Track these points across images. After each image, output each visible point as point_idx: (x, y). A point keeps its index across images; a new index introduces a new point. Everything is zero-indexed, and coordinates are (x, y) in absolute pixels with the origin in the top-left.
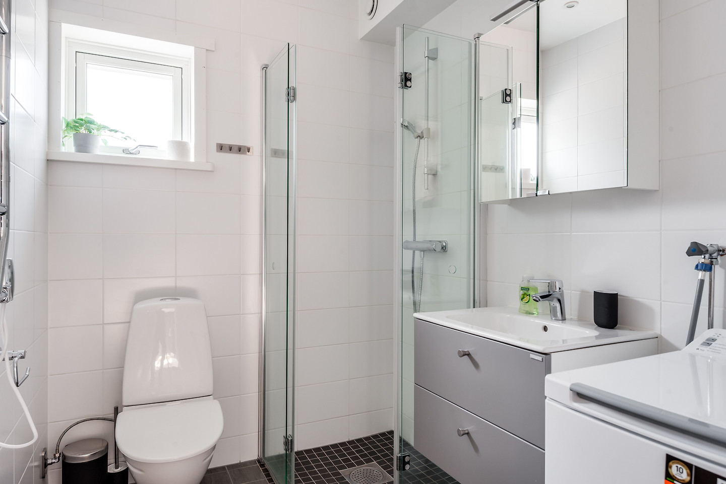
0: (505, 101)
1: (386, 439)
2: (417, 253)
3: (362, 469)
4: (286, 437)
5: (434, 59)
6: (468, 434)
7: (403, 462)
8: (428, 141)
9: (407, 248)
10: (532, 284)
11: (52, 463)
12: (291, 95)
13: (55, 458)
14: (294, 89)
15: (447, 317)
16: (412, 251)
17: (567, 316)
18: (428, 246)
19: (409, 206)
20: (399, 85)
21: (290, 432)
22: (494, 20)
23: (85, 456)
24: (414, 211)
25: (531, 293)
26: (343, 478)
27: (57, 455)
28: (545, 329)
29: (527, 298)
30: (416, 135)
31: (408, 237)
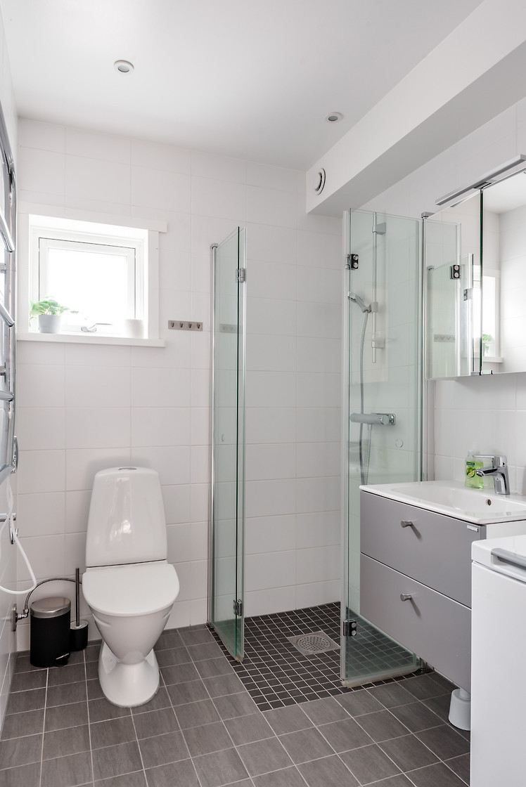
0: (453, 277)
1: (334, 610)
2: (365, 426)
3: (309, 637)
4: (236, 602)
5: (382, 234)
6: (410, 599)
7: (350, 629)
8: (375, 315)
9: (354, 421)
10: (478, 459)
11: (22, 618)
12: (241, 275)
13: (24, 613)
14: (244, 271)
15: (393, 490)
16: (359, 424)
17: (511, 491)
18: (376, 418)
19: (356, 379)
20: (346, 267)
21: (239, 597)
22: (440, 204)
23: (51, 613)
24: (362, 385)
25: (477, 467)
26: (290, 645)
27: (26, 611)
28: (489, 503)
29: (472, 473)
30: (364, 309)
31: (356, 409)
